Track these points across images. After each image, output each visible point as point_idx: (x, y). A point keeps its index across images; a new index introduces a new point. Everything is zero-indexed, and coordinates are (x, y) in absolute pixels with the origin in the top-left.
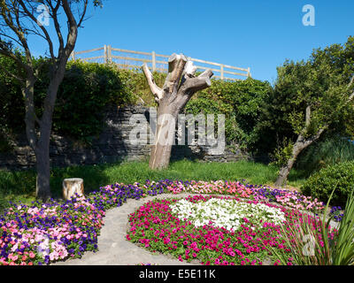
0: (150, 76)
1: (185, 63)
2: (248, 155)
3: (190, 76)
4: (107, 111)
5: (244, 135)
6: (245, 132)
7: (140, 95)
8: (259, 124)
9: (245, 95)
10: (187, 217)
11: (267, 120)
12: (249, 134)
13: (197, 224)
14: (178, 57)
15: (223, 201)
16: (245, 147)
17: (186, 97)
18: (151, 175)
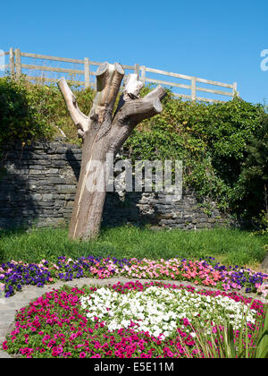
0: (69, 96)
1: (121, 77)
2: (230, 219)
3: (132, 97)
4: (6, 150)
5: (224, 188)
6: (226, 182)
7: (61, 126)
8: (244, 171)
9: (225, 126)
10: (101, 315)
11: (256, 164)
12: (232, 187)
13: (113, 326)
14: (111, 68)
15: (166, 292)
16: (226, 205)
17: (124, 129)
18: (69, 249)
